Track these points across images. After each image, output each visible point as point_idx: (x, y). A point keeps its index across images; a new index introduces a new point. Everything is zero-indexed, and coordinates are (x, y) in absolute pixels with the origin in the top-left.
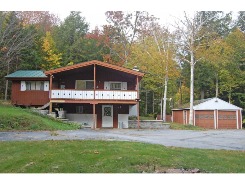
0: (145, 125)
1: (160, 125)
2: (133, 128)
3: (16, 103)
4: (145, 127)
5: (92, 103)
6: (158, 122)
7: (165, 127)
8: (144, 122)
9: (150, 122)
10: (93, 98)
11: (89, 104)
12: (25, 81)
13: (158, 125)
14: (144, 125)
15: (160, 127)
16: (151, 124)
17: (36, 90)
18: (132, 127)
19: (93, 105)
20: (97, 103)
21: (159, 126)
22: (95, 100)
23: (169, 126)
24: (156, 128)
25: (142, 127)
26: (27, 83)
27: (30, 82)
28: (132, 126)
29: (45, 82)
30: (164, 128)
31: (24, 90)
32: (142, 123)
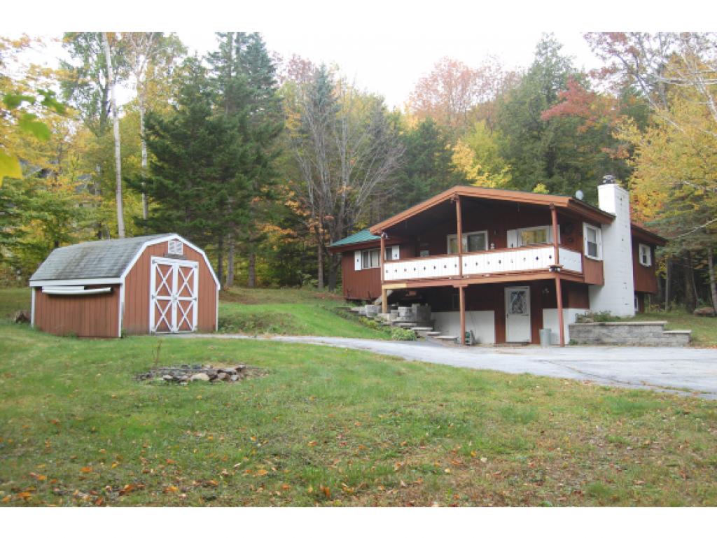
0: (613, 335)
1: (657, 335)
2: (581, 344)
3: (349, 295)
4: (615, 341)
5: (456, 284)
6: (651, 327)
7: (673, 340)
8: (611, 328)
9: (627, 328)
10: (457, 273)
11: (451, 286)
12: (361, 250)
13: (652, 334)
14: (610, 337)
15: (656, 340)
16: (629, 332)
17: (373, 267)
18: (580, 341)
19: (458, 289)
20: (466, 283)
21: (655, 337)
22: (462, 277)
23: (687, 336)
24: (647, 344)
25: (606, 340)
26: (365, 255)
27: (369, 250)
28: (579, 337)
29: (393, 247)
30: (672, 342)
31: (360, 269)
32: (604, 331)
